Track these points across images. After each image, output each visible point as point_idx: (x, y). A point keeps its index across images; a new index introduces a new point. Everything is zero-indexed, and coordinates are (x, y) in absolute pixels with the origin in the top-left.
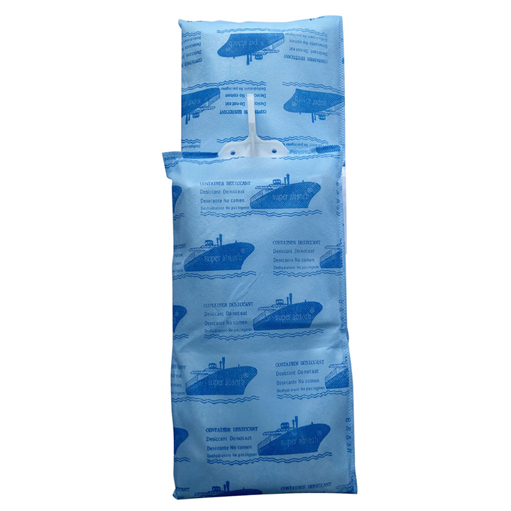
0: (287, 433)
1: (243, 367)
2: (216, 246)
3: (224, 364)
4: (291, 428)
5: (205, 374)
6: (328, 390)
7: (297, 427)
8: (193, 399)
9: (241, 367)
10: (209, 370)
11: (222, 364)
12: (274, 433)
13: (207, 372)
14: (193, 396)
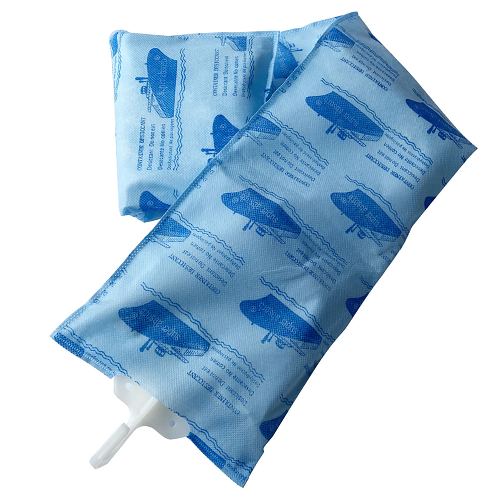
0: (346, 128)
1: (340, 209)
2: (276, 335)
3: (352, 227)
4: (339, 128)
5: (373, 234)
6: (281, 128)
7: (334, 125)
8: (400, 223)
9: (342, 210)
10: (367, 234)
11: (353, 229)
12: (356, 139)
13: (370, 234)
14: (398, 225)
